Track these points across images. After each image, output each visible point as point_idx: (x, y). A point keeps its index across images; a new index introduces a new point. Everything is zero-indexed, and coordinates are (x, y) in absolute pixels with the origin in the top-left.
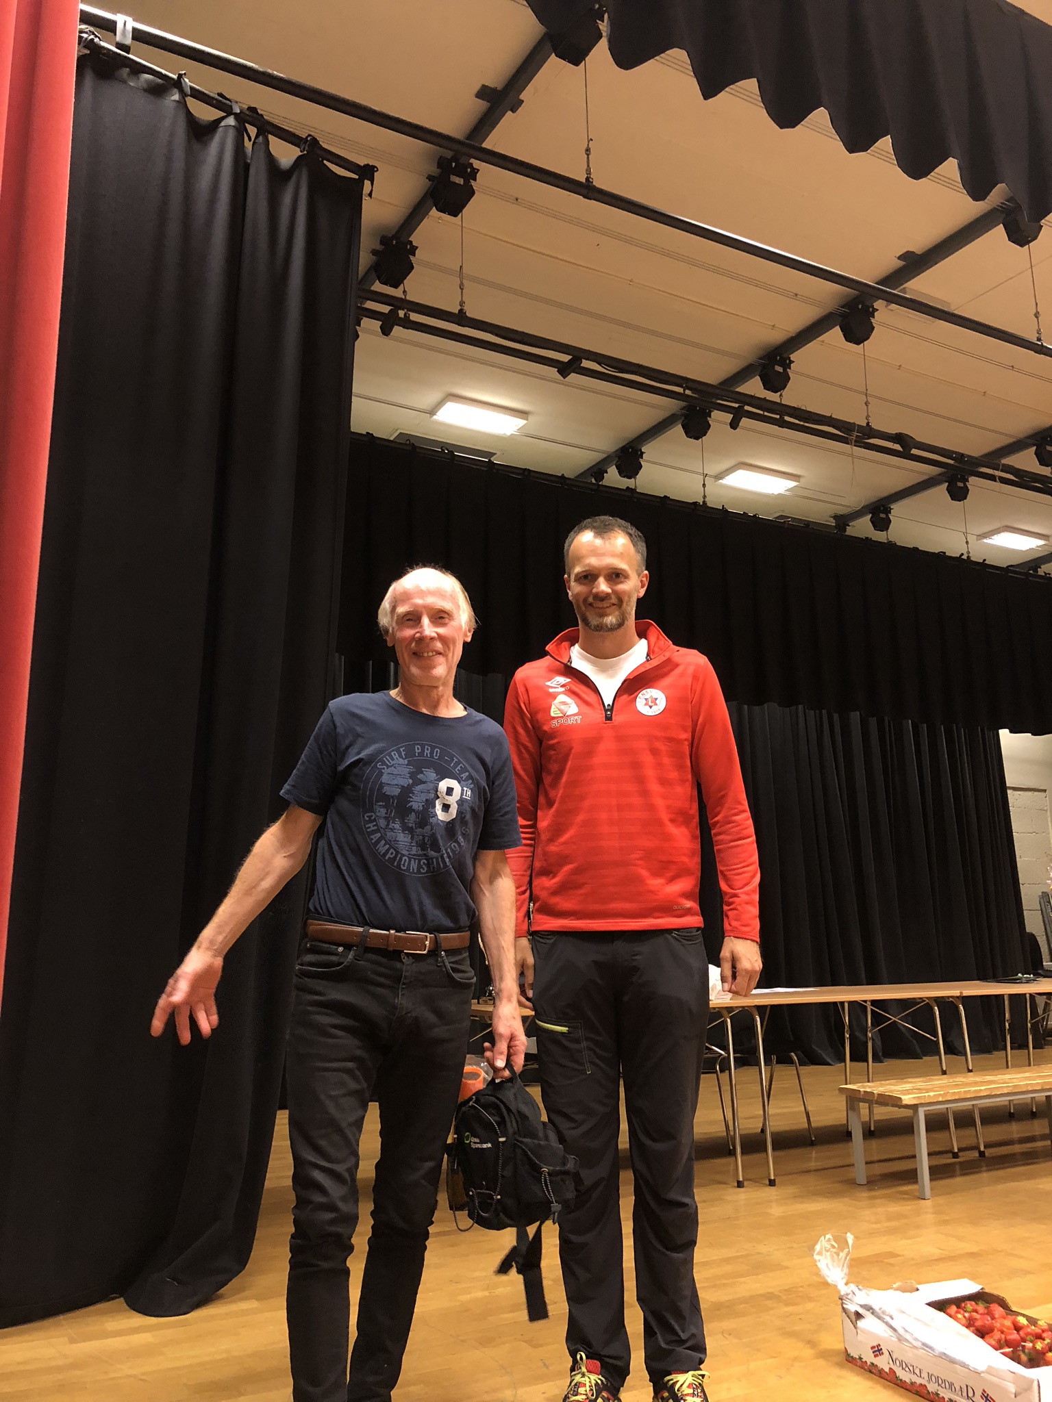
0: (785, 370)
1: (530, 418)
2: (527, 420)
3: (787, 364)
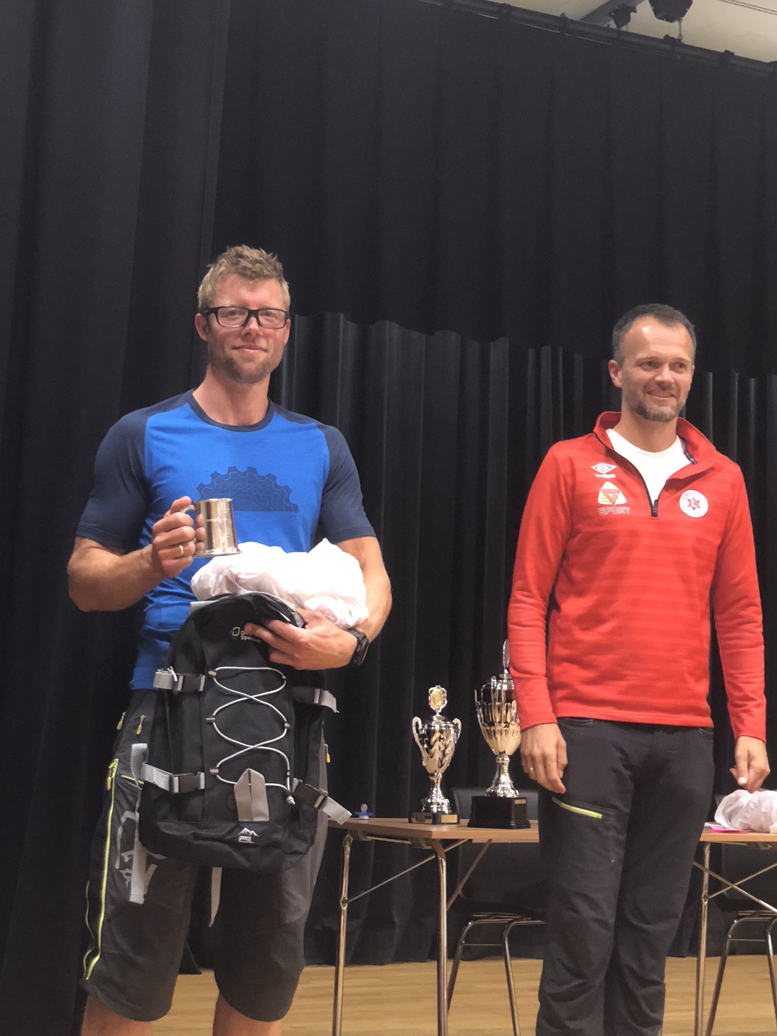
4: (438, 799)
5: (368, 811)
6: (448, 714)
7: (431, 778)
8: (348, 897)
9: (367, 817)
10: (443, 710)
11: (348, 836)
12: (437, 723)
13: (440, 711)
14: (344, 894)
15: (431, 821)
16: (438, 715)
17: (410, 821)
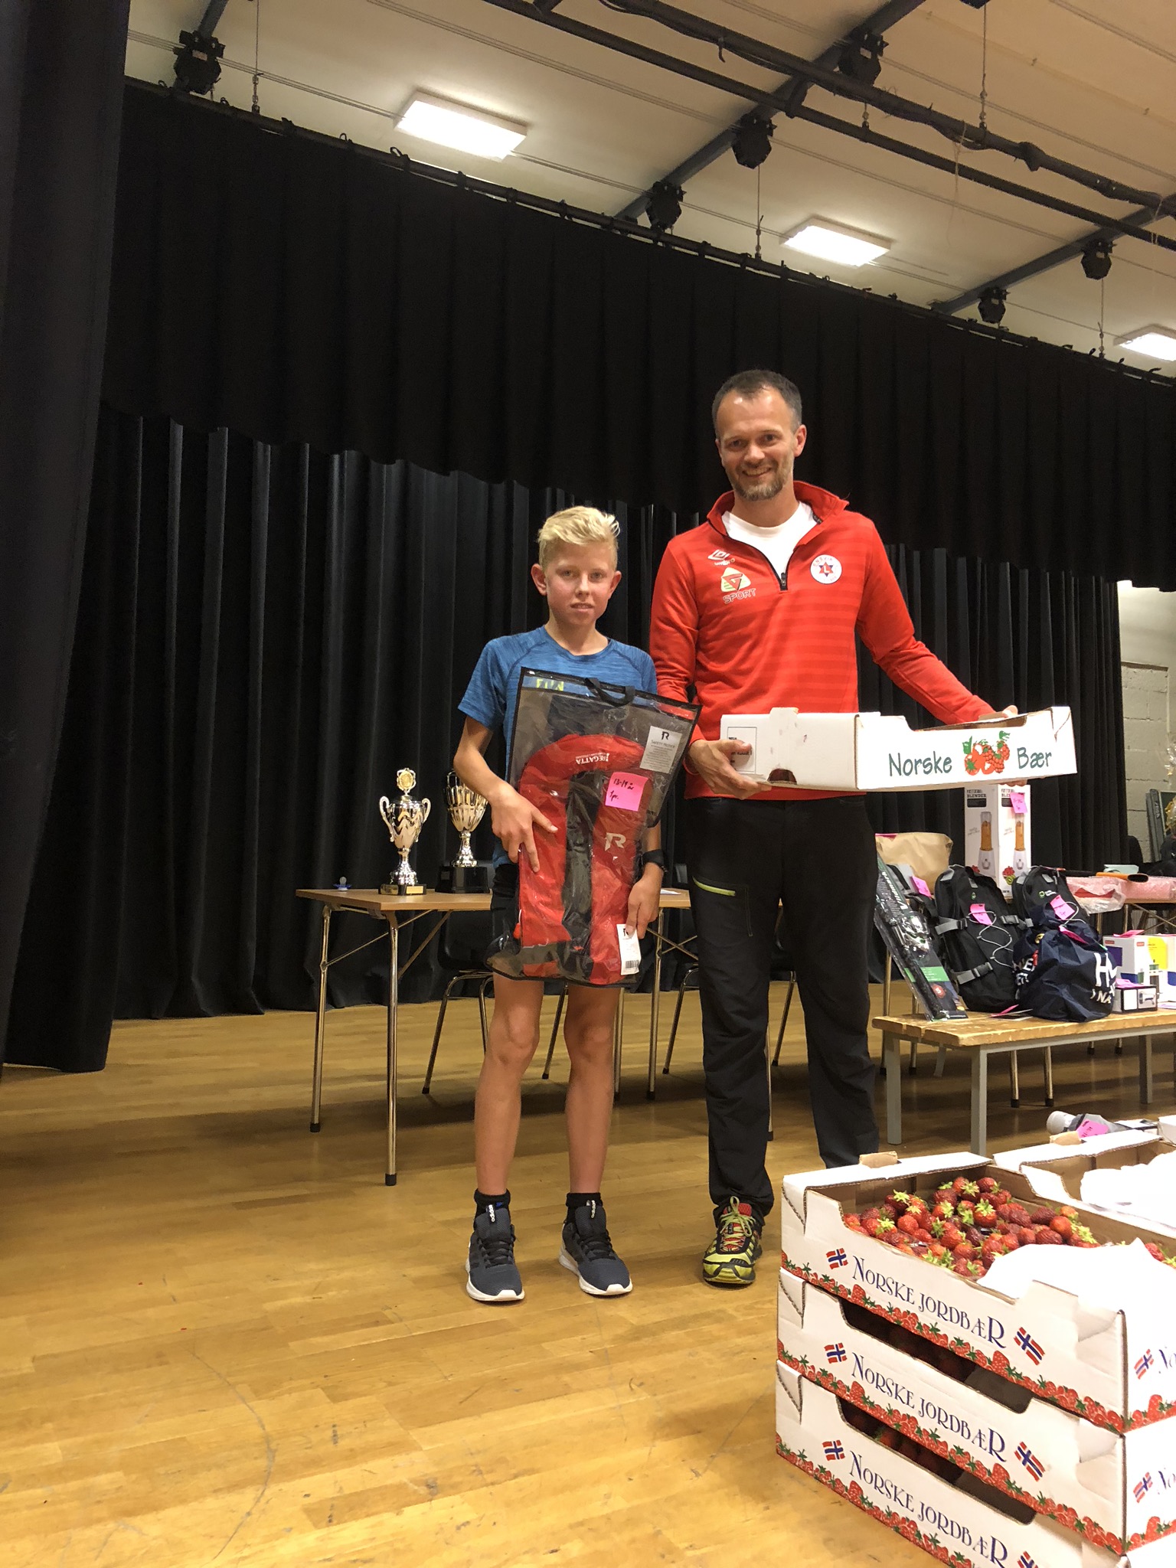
0: (874, 56)
1: (530, 132)
2: (525, 135)
3: (878, 47)
4: (406, 873)
5: (347, 883)
6: (416, 795)
7: (400, 853)
8: (328, 961)
9: (346, 889)
10: (411, 790)
11: (326, 907)
12: (406, 802)
13: (409, 791)
14: (324, 959)
15: (396, 892)
16: (406, 795)
17: (380, 893)
